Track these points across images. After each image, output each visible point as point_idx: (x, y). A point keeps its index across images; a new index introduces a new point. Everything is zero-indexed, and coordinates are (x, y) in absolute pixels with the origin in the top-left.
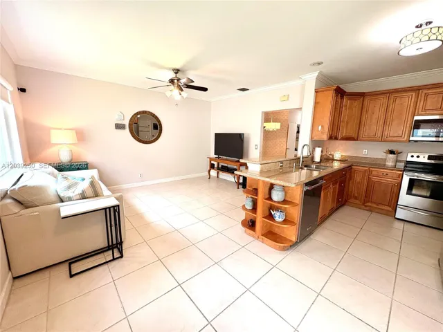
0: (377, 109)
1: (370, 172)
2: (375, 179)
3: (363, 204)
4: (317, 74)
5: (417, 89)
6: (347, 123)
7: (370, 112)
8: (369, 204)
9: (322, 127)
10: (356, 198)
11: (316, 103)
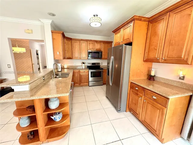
0: (77, 46)
1: (80, 72)
2: (81, 74)
3: (80, 85)
4: (51, 22)
5: (87, 41)
6: (68, 51)
7: (75, 47)
8: (81, 84)
9: (59, 52)
10: (77, 83)
11: (53, 39)
